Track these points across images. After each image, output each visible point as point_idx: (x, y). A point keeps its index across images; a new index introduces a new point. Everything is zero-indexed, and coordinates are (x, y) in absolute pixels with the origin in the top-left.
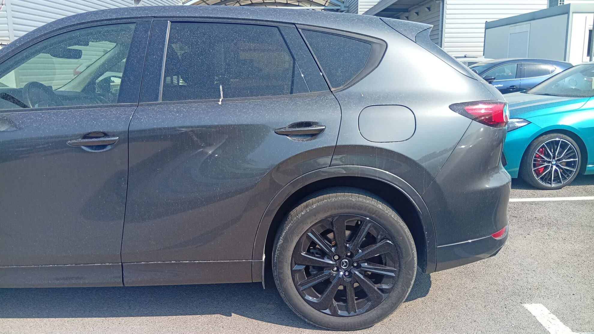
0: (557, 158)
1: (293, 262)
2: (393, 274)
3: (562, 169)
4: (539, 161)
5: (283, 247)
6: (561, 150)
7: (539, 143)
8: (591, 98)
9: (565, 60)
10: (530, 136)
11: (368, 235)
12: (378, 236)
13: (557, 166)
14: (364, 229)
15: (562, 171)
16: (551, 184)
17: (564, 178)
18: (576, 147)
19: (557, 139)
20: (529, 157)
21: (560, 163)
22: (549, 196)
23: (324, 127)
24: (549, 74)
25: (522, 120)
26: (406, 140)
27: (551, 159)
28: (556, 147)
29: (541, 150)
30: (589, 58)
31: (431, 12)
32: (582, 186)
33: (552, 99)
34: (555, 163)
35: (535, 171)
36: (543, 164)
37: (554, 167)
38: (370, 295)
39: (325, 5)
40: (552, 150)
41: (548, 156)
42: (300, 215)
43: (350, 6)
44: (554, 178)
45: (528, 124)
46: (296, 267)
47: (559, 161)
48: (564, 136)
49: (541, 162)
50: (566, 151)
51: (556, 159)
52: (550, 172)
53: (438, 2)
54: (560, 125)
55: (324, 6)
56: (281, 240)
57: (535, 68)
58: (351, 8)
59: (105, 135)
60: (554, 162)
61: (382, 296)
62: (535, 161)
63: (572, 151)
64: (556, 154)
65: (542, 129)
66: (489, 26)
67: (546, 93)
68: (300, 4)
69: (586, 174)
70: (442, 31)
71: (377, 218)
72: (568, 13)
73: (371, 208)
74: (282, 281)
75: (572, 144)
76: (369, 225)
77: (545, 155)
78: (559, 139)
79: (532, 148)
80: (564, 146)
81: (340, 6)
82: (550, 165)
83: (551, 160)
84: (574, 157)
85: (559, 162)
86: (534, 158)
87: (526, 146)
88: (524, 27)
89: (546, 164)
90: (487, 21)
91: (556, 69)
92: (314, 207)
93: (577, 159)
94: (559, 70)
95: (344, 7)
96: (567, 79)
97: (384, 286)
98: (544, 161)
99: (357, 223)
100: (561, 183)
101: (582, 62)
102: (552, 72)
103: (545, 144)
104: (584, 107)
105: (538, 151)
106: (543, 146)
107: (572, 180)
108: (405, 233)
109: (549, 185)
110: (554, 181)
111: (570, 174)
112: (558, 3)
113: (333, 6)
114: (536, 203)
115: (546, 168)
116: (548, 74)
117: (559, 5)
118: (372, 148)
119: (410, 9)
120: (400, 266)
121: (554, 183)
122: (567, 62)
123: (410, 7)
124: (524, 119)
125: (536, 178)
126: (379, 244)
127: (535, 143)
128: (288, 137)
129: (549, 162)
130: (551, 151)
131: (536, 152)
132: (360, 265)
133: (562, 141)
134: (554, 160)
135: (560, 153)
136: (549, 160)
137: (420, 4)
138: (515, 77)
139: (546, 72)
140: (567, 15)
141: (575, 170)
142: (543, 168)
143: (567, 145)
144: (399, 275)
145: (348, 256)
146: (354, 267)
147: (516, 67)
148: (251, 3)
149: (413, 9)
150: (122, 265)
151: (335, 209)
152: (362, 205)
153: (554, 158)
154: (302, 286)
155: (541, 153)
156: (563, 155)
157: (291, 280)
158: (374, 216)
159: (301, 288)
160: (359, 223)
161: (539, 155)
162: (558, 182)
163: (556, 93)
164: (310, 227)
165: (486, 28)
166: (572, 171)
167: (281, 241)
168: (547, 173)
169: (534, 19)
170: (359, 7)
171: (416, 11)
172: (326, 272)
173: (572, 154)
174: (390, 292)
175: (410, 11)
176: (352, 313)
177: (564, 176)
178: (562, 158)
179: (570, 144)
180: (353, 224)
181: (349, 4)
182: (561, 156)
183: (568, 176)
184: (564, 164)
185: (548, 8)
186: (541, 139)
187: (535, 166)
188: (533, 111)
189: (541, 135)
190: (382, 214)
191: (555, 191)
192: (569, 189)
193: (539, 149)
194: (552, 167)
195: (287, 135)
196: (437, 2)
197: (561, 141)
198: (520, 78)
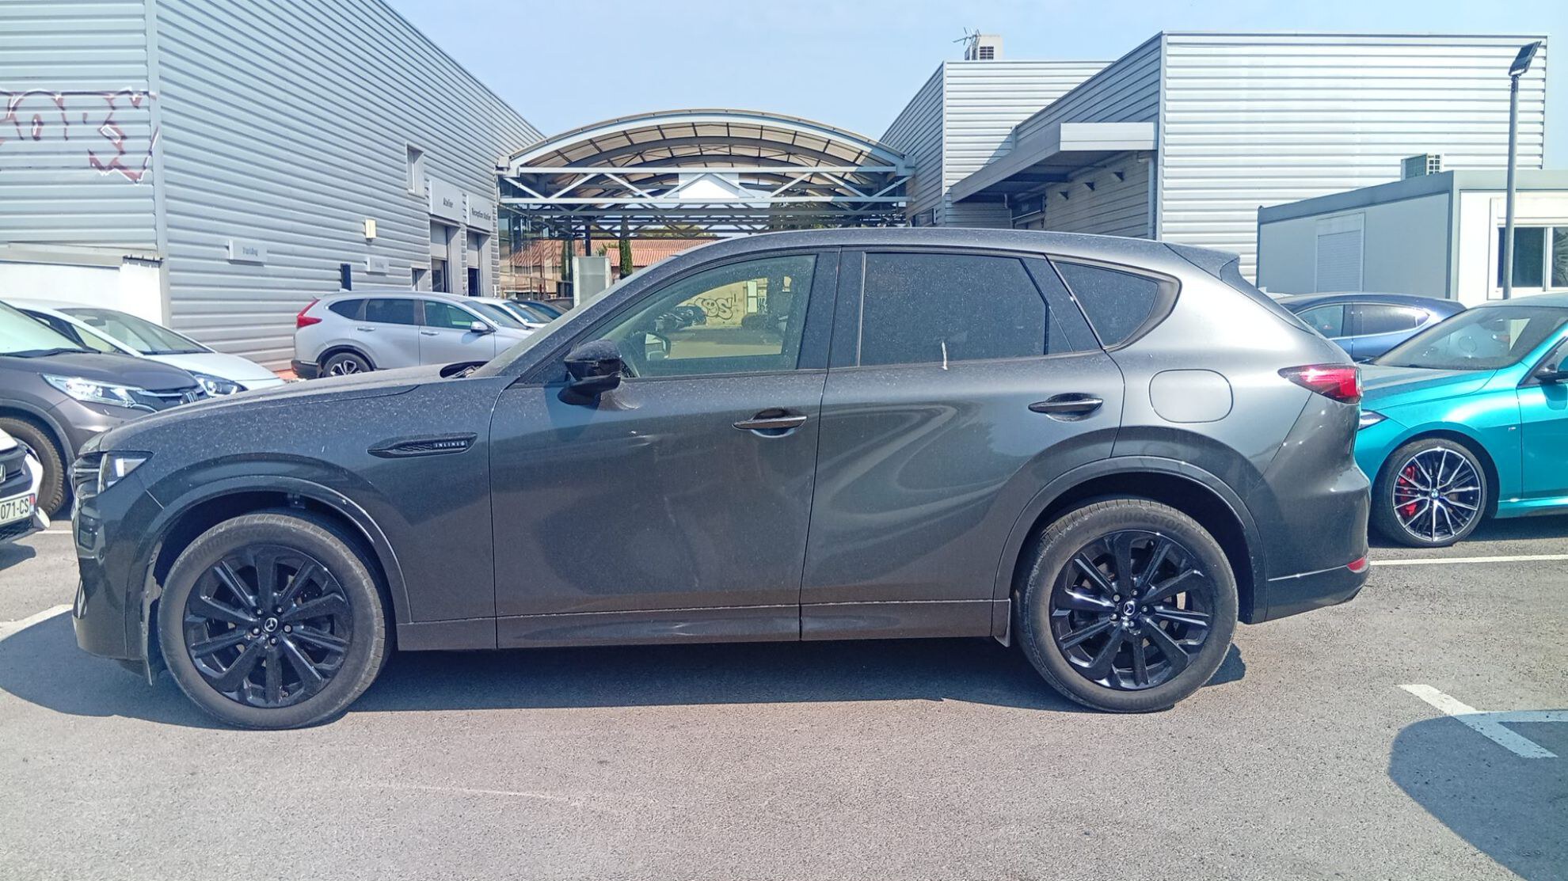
0: (1440, 485)
1: (1053, 603)
2: (1203, 623)
3: (1451, 506)
4: (1406, 492)
5: (1039, 582)
6: (1447, 470)
7: (1404, 457)
8: (1499, 370)
9: (1448, 296)
10: (1385, 444)
11: (1166, 563)
12: (1180, 563)
13: (1442, 501)
14: (1159, 553)
15: (1451, 511)
16: (1431, 536)
17: (1457, 526)
18: (1475, 465)
19: (1439, 449)
20: (1386, 484)
21: (1447, 496)
22: (1429, 557)
23: (1100, 401)
24: (1415, 326)
25: (1370, 413)
26: (1220, 419)
27: (1428, 487)
28: (1436, 464)
29: (1409, 470)
30: (1501, 290)
31: (1125, 184)
32: (1492, 542)
33: (1425, 375)
34: (1437, 495)
35: (1398, 509)
36: (1414, 498)
37: (1436, 504)
38: (1170, 656)
39: (856, 162)
40: (1430, 471)
41: (1424, 482)
42: (1064, 532)
43: (919, 166)
44: (1437, 525)
45: (1382, 421)
46: (1057, 613)
47: (1445, 491)
48: (1451, 443)
49: (1409, 493)
50: (1456, 471)
51: (1439, 487)
52: (1429, 513)
53: (1143, 160)
54: (1441, 422)
55: (853, 164)
56: (1035, 570)
57: (1382, 313)
58: (924, 169)
59: (784, 413)
60: (1435, 494)
61: (1187, 657)
62: (1398, 490)
63: (1467, 472)
64: (1439, 478)
65: (1409, 431)
66: (1266, 217)
67: (1412, 363)
68: (793, 159)
69: (1498, 516)
70: (1155, 228)
71: (1179, 535)
72: (1448, 190)
73: (1170, 520)
74: (1036, 633)
75: (1466, 458)
76: (1168, 547)
77: (1416, 480)
78: (1443, 449)
79: (1393, 466)
80: (1452, 461)
81: (893, 165)
82: (1428, 498)
83: (1429, 490)
84: (1474, 484)
85: (1445, 494)
86: (1397, 485)
87: (1381, 462)
88: (1352, 220)
89: (1419, 497)
90: (1261, 207)
91: (1429, 315)
92: (1086, 519)
93: (1479, 488)
94: (1435, 317)
95: (904, 166)
96: (1454, 337)
97: (1191, 643)
98: (1416, 492)
99: (1149, 544)
100: (1451, 534)
101: (1488, 299)
102: (1421, 322)
103: (1417, 458)
104: (1487, 388)
105: (1404, 472)
106: (1412, 464)
107: (1473, 528)
108: (1221, 558)
109: (1429, 539)
110: (1437, 530)
111: (1467, 516)
112: (1426, 167)
113: (877, 166)
114: (1405, 567)
115: (1421, 504)
116: (1411, 328)
117: (1428, 171)
118: (1173, 430)
119: (1073, 175)
120: (1213, 610)
121: (1437, 534)
122: (1452, 300)
123: (1073, 171)
124: (1373, 412)
125: (1403, 525)
126: (1182, 577)
127: (1398, 457)
128: (1048, 416)
129: (1426, 494)
130: (1428, 473)
131: (1400, 474)
132: (1154, 609)
133: (1448, 453)
134: (1435, 490)
135: (1445, 477)
136: (1425, 489)
137: (1098, 164)
138: (1340, 334)
139: (1408, 323)
140: (1447, 195)
141: (1476, 509)
142: (1415, 506)
143: (1458, 460)
144: (1212, 624)
145: (1134, 597)
146: (1143, 613)
147: (1342, 312)
148: (670, 156)
149: (1081, 174)
150: (800, 607)
151: (1116, 522)
152: (1158, 517)
153: (1434, 485)
154: (1065, 642)
155: (1410, 475)
156: (1451, 480)
157: (1049, 632)
158: (1174, 532)
159: (1065, 646)
160: (1152, 543)
161: (1405, 480)
162: (1445, 533)
163: (1431, 363)
164: (1080, 551)
165: (1261, 222)
166: (1470, 511)
167: (1035, 572)
168: (1421, 515)
169: (1372, 204)
170: (945, 168)
171: (1088, 178)
172: (1103, 621)
173: (1467, 479)
174: (1199, 652)
175: (1071, 180)
176: (1142, 685)
177: (1457, 522)
178: (1449, 485)
179: (1464, 459)
180: (1142, 546)
181: (918, 161)
182: (1447, 482)
183: (1464, 521)
184: (1454, 497)
185: (1404, 178)
186: (1408, 448)
187: (1398, 501)
188: (1389, 395)
189: (1408, 441)
190: (1187, 529)
191: (1440, 550)
192: (1466, 547)
193: (1405, 469)
194: (1431, 503)
195: (1046, 412)
196: (1140, 161)
197: (1445, 454)
198: (1352, 335)
